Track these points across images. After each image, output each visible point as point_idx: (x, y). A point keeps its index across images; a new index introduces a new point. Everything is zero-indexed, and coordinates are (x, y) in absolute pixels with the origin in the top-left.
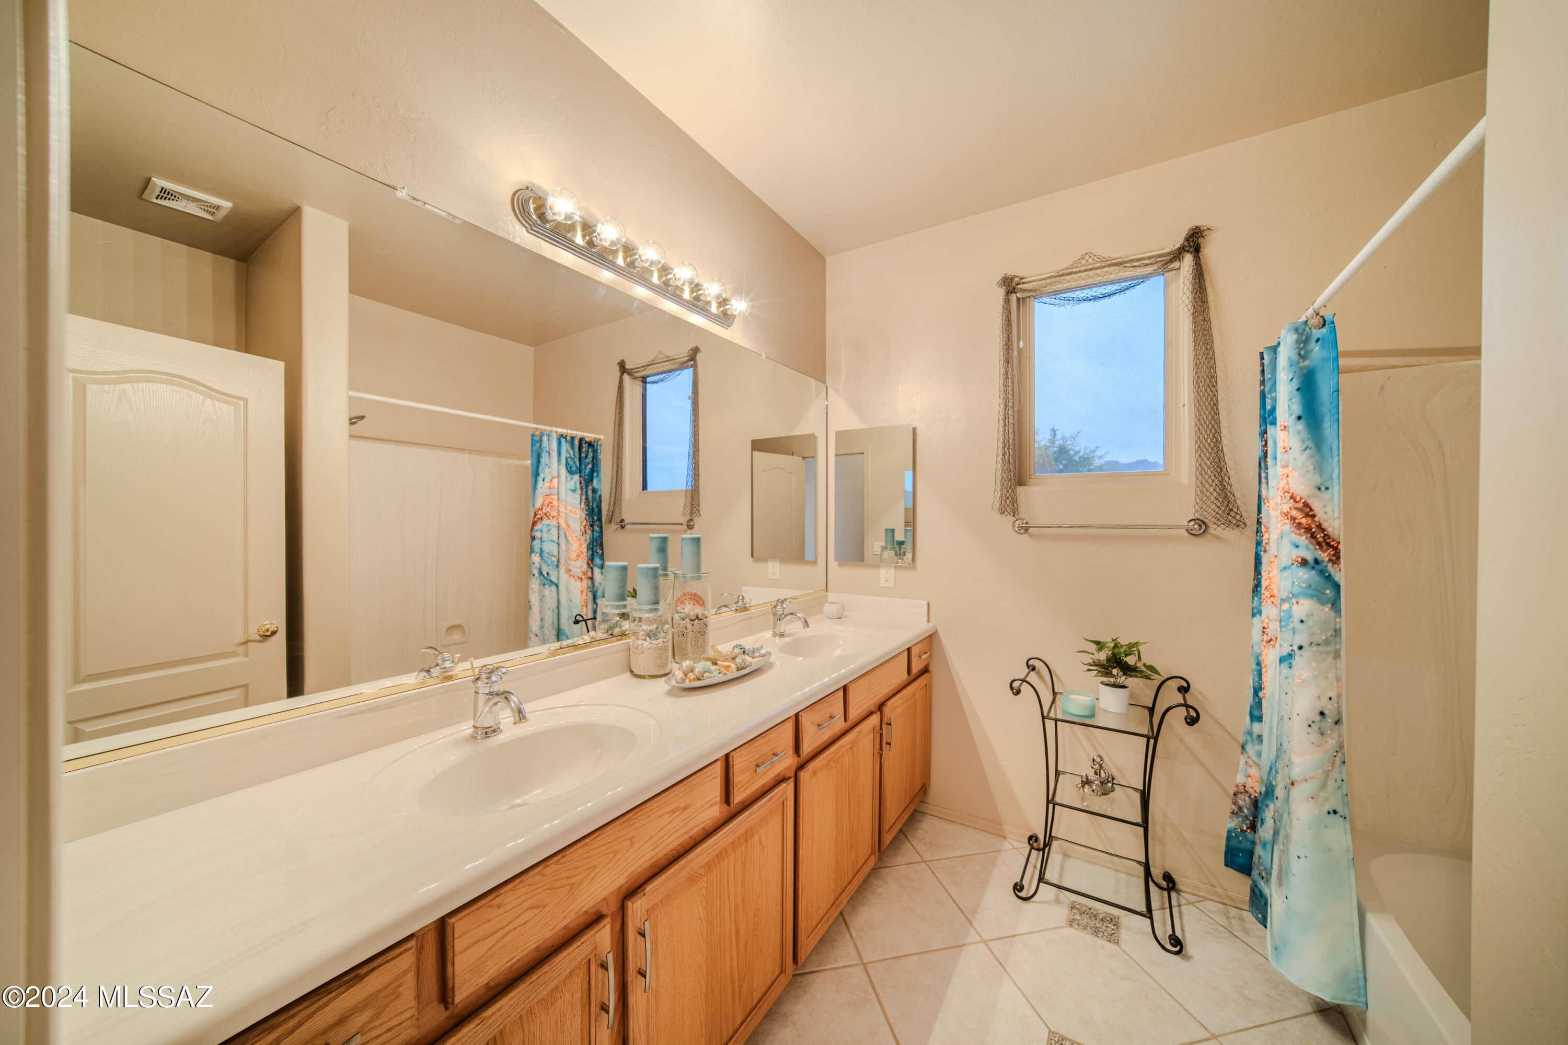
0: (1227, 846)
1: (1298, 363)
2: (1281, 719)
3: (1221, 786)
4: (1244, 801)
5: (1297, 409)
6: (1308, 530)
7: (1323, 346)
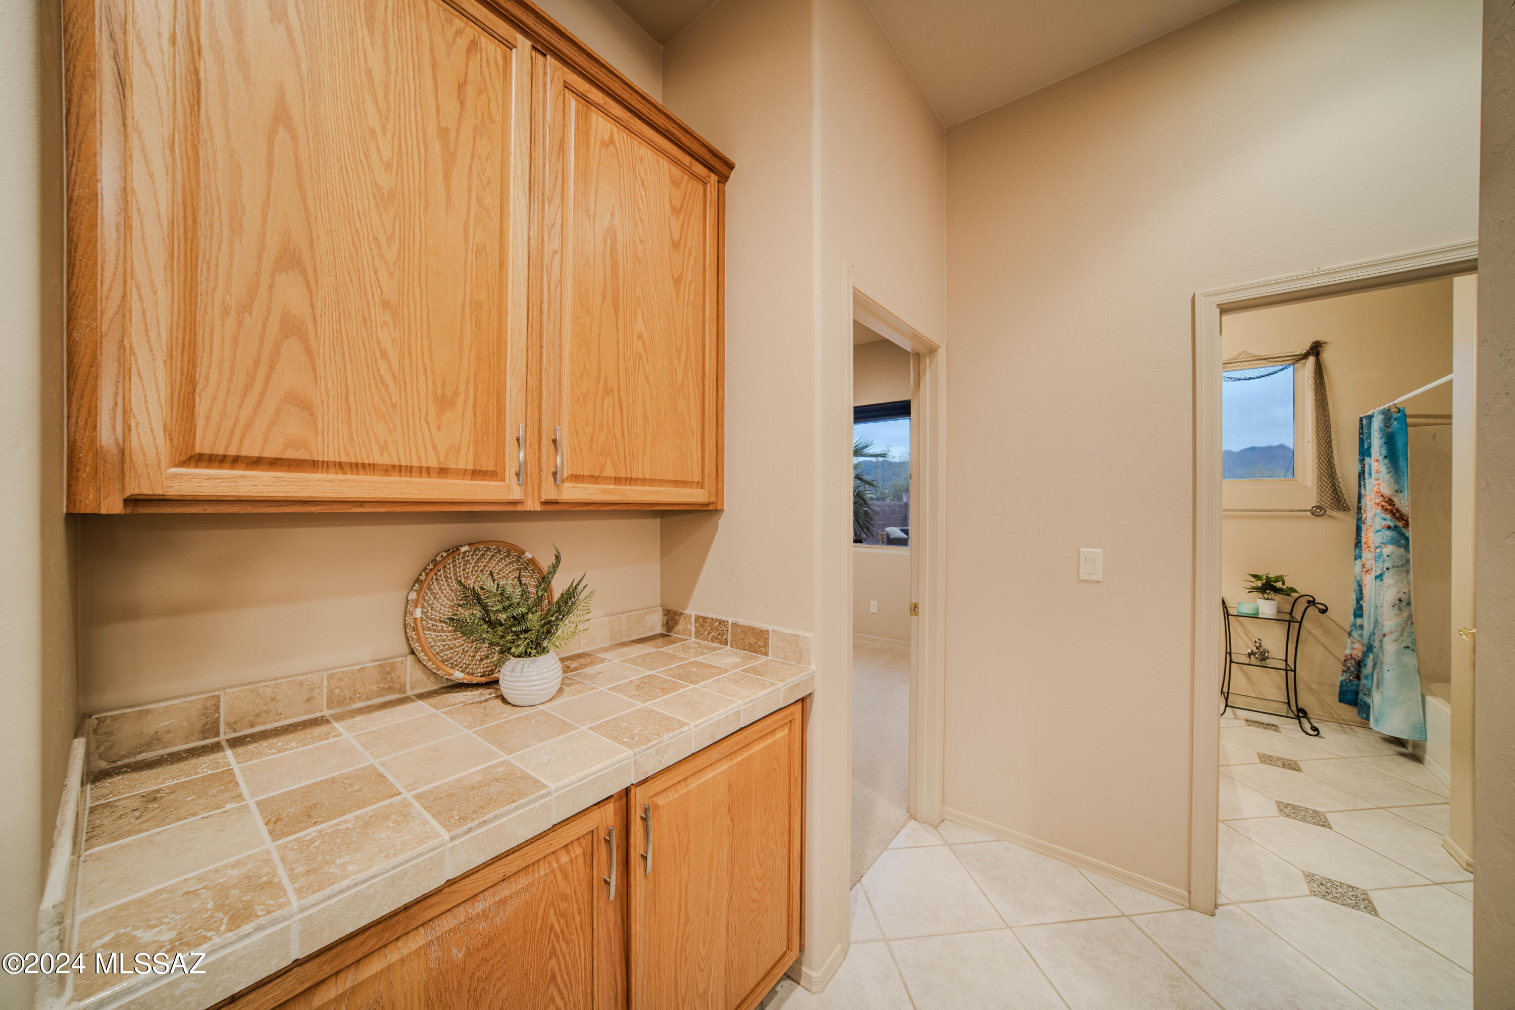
0: (1340, 691)
1: (1385, 430)
2: (1376, 607)
3: (1335, 657)
4: (1351, 664)
5: (1384, 452)
6: (1391, 511)
7: (1399, 422)
